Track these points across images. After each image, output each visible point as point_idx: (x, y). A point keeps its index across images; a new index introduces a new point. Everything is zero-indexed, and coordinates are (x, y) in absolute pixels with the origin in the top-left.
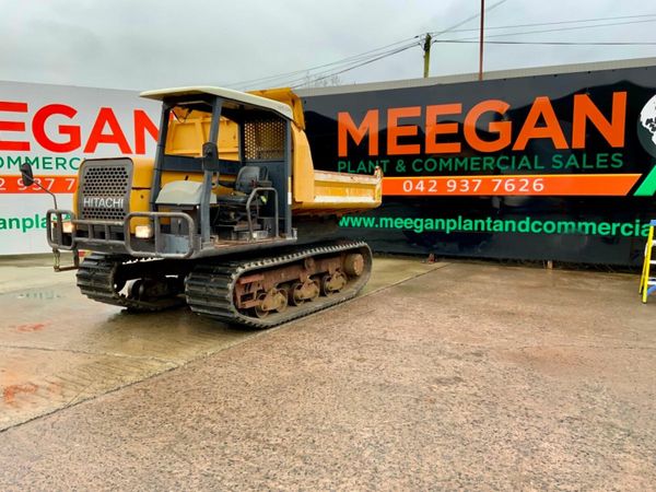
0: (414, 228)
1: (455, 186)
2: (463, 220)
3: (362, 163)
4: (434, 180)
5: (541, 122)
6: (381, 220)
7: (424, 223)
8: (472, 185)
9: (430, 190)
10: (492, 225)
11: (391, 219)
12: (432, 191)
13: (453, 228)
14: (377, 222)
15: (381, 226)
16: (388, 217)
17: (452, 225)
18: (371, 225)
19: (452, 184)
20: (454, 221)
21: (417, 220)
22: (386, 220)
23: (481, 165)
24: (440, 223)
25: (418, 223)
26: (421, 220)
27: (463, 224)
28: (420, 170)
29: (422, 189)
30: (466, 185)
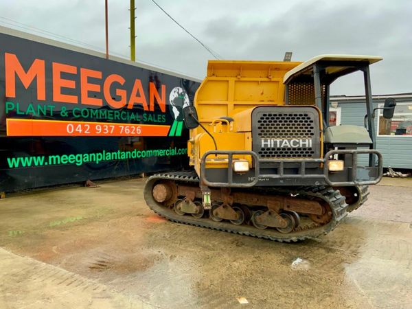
0: (76, 162)
1: (100, 129)
2: (106, 153)
3: (31, 105)
4: (88, 124)
5: (138, 95)
6: (50, 157)
7: (83, 157)
8: (110, 129)
9: (86, 132)
10: (120, 155)
11: (58, 156)
12: (87, 132)
13: (100, 160)
14: (46, 160)
15: (50, 163)
16: (55, 155)
17: (99, 157)
18: (41, 164)
19: (98, 128)
20: (100, 154)
21: (78, 155)
22: (54, 157)
23: (113, 116)
24: (93, 157)
25: (79, 158)
26: (81, 156)
27: (106, 156)
28: (79, 116)
29: (80, 131)
30: (106, 129)
